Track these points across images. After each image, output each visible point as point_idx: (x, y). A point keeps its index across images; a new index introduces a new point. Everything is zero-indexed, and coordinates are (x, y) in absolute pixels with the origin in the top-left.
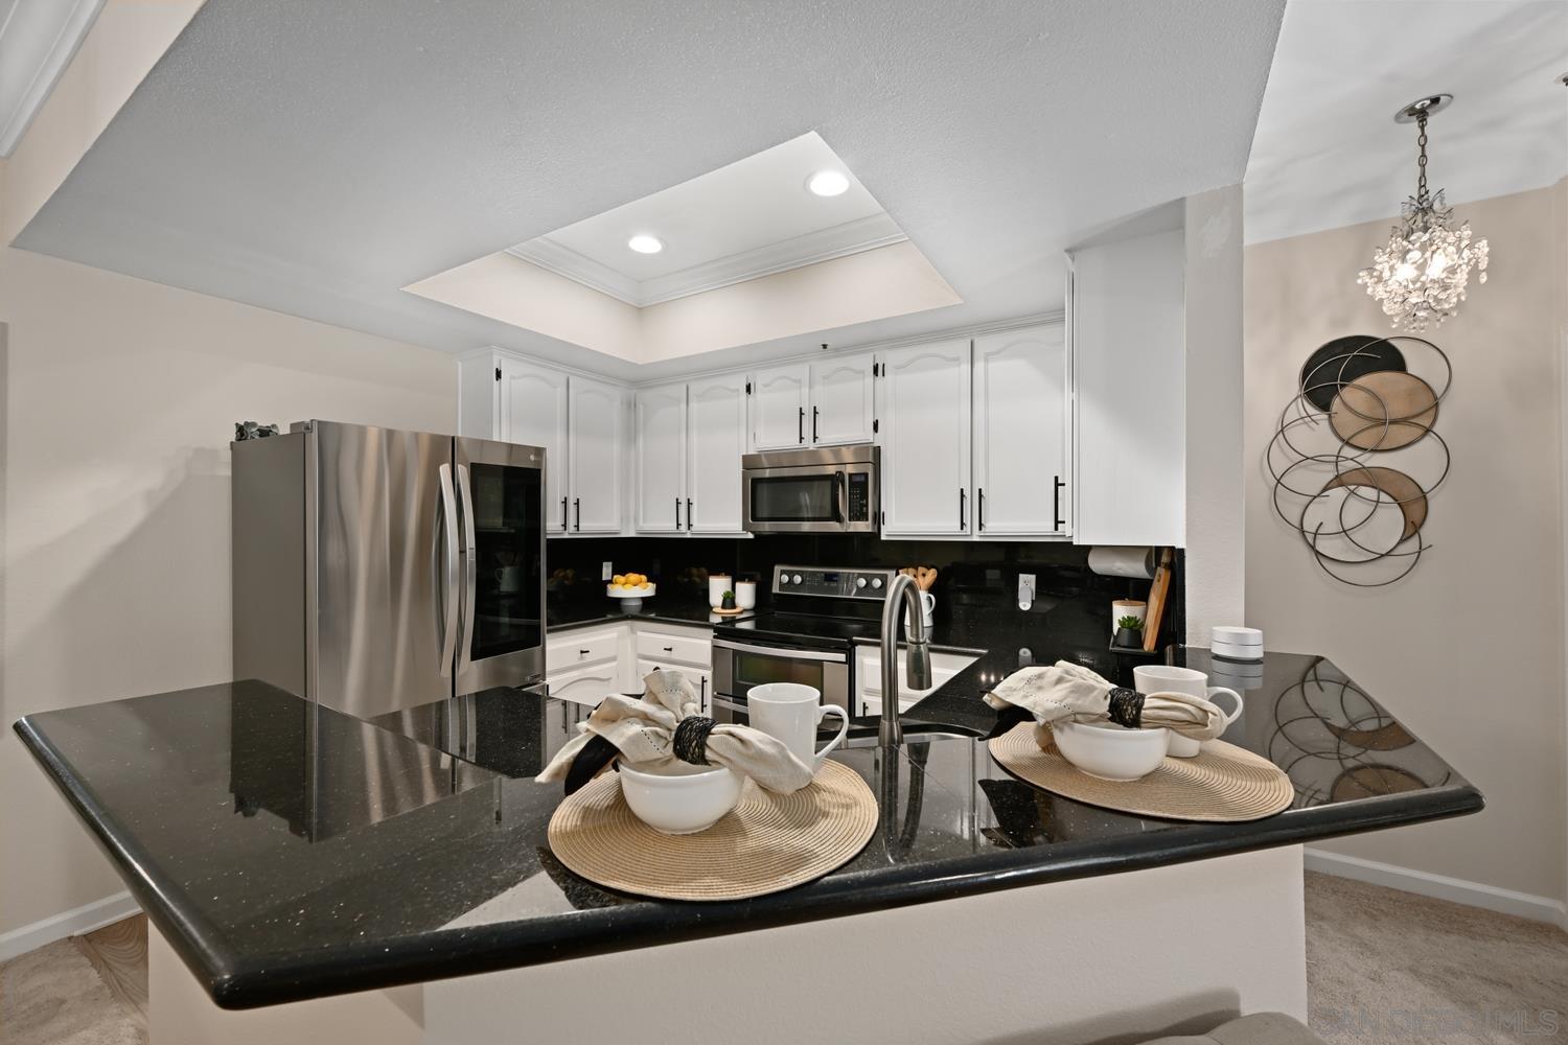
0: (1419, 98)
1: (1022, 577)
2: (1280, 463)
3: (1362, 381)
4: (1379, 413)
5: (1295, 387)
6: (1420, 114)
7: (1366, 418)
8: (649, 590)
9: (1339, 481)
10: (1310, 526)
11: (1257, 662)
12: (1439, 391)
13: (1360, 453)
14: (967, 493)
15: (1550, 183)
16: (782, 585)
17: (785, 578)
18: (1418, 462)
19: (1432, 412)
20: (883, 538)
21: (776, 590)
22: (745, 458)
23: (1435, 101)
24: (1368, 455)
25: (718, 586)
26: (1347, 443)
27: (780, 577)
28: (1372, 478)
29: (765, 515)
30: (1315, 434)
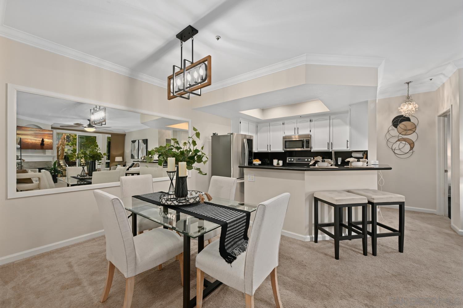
0: (407, 82)
1: (339, 158)
2: (388, 137)
3: (403, 123)
4: (405, 128)
5: (391, 124)
6: (408, 83)
7: (404, 129)
8: (260, 162)
9: (399, 140)
10: (393, 148)
11: (377, 165)
12: (416, 125)
13: (402, 135)
14: (329, 143)
15: (435, 90)
16: (289, 161)
17: (290, 160)
18: (413, 137)
19: (415, 129)
20: (312, 151)
21: (287, 162)
22: (283, 137)
23: (410, 82)
24: (404, 136)
25: (275, 162)
26: (400, 134)
27: (288, 160)
28: (404, 140)
29: (288, 147)
30: (395, 132)
